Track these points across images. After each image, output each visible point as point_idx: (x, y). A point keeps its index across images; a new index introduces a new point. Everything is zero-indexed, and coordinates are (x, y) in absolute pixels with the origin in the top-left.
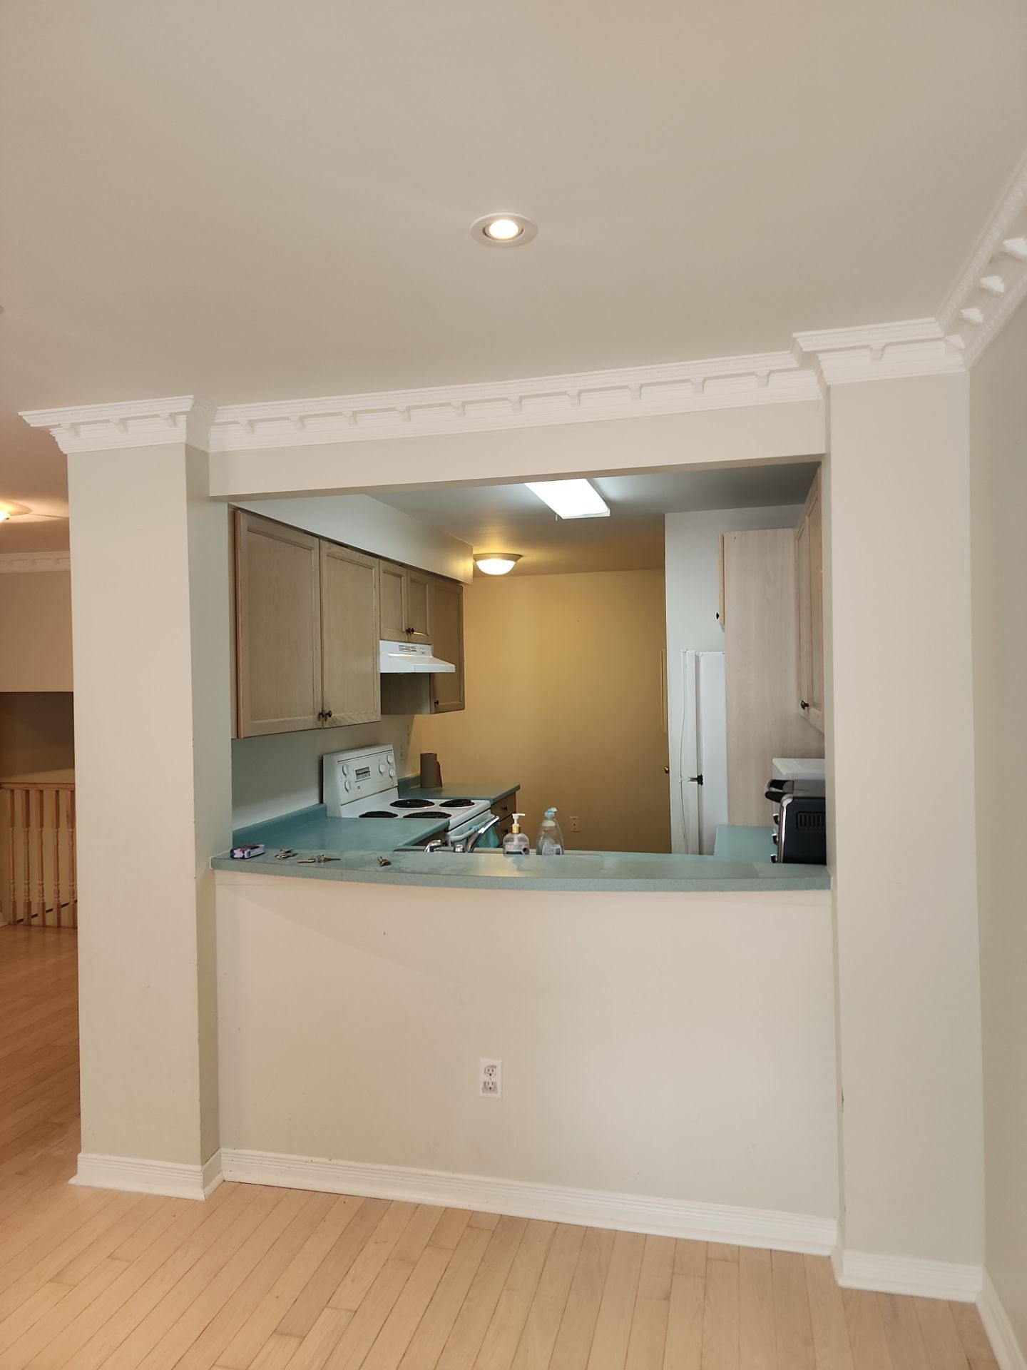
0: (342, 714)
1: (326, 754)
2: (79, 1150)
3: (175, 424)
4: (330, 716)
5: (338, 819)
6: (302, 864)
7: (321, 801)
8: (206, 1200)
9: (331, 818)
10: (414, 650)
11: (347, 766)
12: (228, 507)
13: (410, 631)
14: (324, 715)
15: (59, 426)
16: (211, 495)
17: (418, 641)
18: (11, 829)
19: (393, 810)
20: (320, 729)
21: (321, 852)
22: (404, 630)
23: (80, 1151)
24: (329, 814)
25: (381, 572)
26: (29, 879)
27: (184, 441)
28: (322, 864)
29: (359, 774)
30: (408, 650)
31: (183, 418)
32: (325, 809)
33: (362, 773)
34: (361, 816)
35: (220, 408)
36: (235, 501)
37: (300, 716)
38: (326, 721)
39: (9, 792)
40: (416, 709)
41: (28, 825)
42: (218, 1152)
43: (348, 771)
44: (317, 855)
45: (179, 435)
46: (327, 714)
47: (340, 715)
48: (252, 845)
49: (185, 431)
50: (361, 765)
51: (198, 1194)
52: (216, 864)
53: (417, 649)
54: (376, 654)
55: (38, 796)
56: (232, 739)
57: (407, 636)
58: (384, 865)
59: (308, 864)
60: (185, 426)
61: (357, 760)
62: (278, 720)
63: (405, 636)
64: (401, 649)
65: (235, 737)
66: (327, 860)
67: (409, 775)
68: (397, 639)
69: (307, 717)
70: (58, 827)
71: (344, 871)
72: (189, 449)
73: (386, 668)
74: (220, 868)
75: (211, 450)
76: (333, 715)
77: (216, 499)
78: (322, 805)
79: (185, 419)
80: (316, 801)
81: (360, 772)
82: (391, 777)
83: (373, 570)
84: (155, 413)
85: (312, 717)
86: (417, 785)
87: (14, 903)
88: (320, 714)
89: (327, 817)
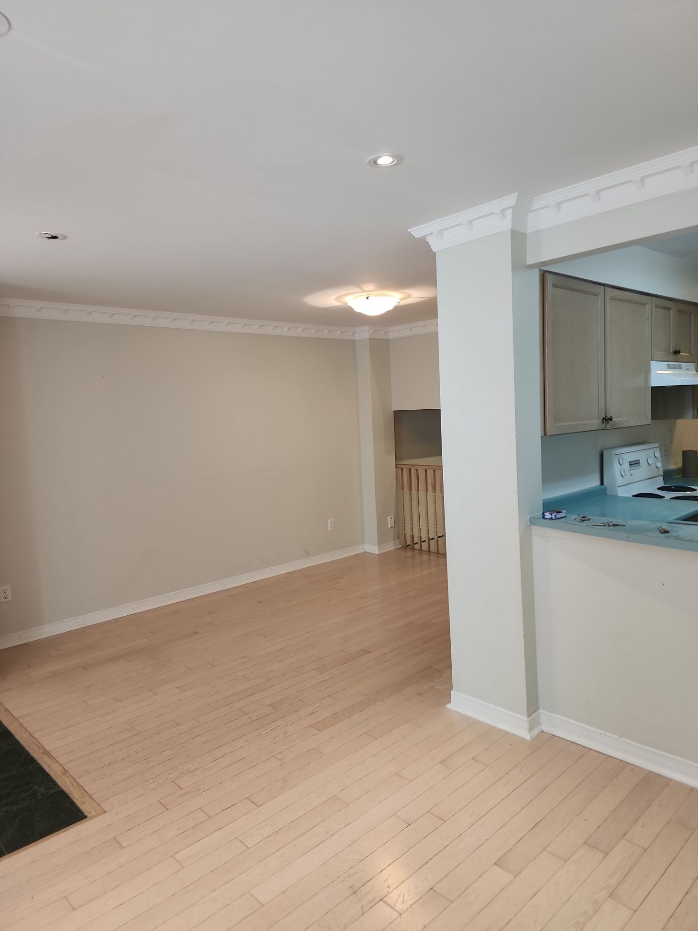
0: (620, 419)
1: (606, 449)
2: (451, 688)
3: (504, 216)
4: (611, 420)
5: (616, 497)
6: (595, 527)
7: (602, 483)
8: (531, 740)
9: (610, 496)
10: (680, 367)
11: (622, 459)
12: (539, 271)
13: (676, 352)
14: (607, 420)
15: (431, 234)
16: (528, 264)
17: (684, 361)
18: (402, 491)
19: (660, 493)
20: (603, 430)
21: (610, 519)
22: (671, 351)
23: (452, 690)
24: (608, 493)
25: (653, 307)
26: (412, 522)
27: (510, 228)
28: (611, 528)
29: (632, 465)
30: (675, 368)
31: (510, 211)
32: (606, 489)
33: (634, 464)
34: (633, 496)
35: (535, 198)
36: (543, 266)
37: (589, 420)
38: (608, 423)
39: (400, 470)
40: (680, 415)
41: (411, 490)
42: (538, 712)
43: (623, 462)
44: (607, 521)
45: (506, 224)
46: (609, 419)
47: (618, 419)
48: (557, 510)
49: (511, 220)
50: (633, 457)
51: (527, 736)
52: (532, 521)
53: (683, 367)
54: (647, 372)
55: (416, 473)
56: (542, 437)
57: (673, 356)
58: (664, 533)
59: (600, 527)
60: (511, 217)
61: (629, 454)
62: (573, 423)
63: (672, 357)
64: (669, 367)
65: (543, 435)
66: (615, 525)
67: (672, 467)
68: (665, 360)
69: (593, 421)
70: (427, 492)
71: (630, 534)
72: (513, 232)
73: (655, 383)
74: (535, 524)
75: (528, 232)
76: (613, 420)
77: (531, 267)
78: (602, 486)
79: (511, 211)
80: (598, 483)
81: (632, 463)
82: (657, 467)
83: (647, 306)
84: (490, 212)
85: (597, 421)
86: (679, 474)
87: (405, 535)
88: (604, 419)
89: (606, 495)
